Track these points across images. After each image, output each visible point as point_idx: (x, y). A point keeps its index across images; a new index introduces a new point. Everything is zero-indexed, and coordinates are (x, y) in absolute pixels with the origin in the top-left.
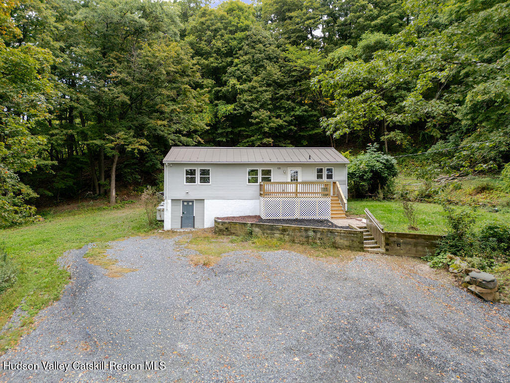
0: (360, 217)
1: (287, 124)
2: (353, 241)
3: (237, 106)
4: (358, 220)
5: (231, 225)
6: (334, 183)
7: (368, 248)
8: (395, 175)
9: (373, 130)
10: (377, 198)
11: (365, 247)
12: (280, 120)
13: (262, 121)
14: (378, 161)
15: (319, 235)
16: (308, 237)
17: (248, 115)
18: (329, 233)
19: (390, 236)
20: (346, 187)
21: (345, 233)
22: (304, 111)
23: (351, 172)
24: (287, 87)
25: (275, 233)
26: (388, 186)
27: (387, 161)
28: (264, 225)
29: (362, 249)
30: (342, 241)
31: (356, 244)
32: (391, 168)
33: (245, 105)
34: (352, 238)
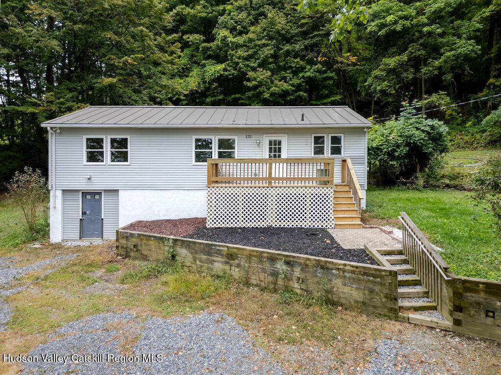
0: (389, 224)
1: (293, 89)
2: (371, 291)
3: (228, 65)
4: (384, 231)
5: (142, 240)
6: (344, 161)
7: (408, 309)
8: (444, 150)
9: (407, 96)
10: (414, 186)
11: (401, 308)
12: (285, 84)
13: (261, 84)
14: (417, 129)
15: (297, 272)
16: (275, 274)
17: (243, 77)
18: (319, 270)
19: (467, 290)
20: (364, 169)
21: (353, 272)
22: (316, 72)
23: (374, 145)
24: (295, 40)
25: (215, 261)
26: (431, 168)
27: (433, 127)
28: (194, 243)
29: (394, 313)
30: (346, 289)
31: (379, 300)
32: (438, 139)
33: (238, 63)
34: (371, 285)
